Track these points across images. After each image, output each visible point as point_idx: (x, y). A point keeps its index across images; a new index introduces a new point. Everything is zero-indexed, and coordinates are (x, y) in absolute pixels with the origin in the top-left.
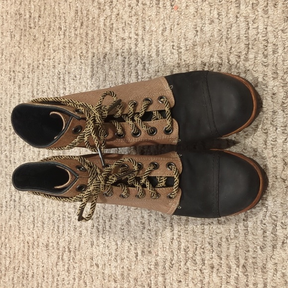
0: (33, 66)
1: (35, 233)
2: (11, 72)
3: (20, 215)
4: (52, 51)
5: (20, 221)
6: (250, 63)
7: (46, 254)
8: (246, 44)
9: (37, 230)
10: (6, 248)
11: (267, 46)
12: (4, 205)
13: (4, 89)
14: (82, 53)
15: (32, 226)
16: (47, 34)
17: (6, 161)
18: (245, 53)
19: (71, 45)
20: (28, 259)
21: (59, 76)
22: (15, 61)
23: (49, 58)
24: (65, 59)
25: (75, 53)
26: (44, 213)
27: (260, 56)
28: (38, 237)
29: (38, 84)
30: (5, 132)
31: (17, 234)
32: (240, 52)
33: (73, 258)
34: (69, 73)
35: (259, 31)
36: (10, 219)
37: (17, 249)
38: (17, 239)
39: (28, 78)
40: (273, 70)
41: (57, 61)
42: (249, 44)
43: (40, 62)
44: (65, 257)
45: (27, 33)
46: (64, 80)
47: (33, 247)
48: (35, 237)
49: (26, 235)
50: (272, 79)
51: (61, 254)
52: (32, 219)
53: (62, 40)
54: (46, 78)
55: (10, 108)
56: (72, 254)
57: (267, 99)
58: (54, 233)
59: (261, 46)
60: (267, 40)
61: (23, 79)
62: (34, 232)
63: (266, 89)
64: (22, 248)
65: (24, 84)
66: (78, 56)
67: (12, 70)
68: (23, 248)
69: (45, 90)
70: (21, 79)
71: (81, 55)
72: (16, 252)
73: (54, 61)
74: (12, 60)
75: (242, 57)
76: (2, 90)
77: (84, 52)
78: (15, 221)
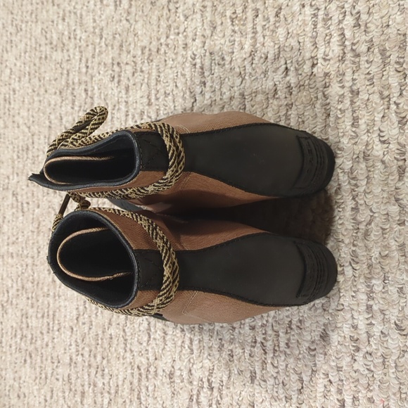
0: (150, 50)
1: (150, 350)
2: (115, 66)
4: (182, 18)
5: (126, 328)
7: (169, 391)
9: (154, 345)
10: (103, 375)
13: (103, 97)
14: (234, 13)
15: (146, 338)
20: (139, 398)
21: (194, 62)
22: (121, 46)
23: (176, 31)
24: (205, 29)
25: (223, 15)
28: (156, 359)
29: (158, 81)
31: (121, 351)
33: (218, 401)
34: (211, 54)
36: (110, 324)
37: (121, 378)
38: (121, 359)
39: (142, 71)
41: (191, 35)
43: (162, 41)
44: (203, 399)
46: (202, 68)
47: (147, 377)
48: (152, 358)
49: (135, 354)
51: (195, 392)
54: (171, 68)
56: (216, 393)
58: (184, 352)
61: (133, 75)
62: (149, 348)
64: (129, 378)
65: (134, 85)
66: (229, 20)
67: (115, 62)
68: (131, 378)
69: (169, 89)
70: (130, 75)
71: (234, 16)
72: (120, 383)
73: (186, 37)
74: (117, 44)
76: (101, 98)
77: (239, 10)
78: (117, 328)
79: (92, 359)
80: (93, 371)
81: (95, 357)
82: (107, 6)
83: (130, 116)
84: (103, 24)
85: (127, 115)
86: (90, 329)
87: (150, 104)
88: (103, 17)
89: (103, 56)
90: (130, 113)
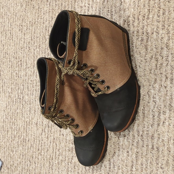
0: (32, 22)
3: (23, 106)
4: (43, 14)
5: (23, 110)
6: (150, 20)
7: (36, 129)
8: (148, 10)
9: (32, 115)
10: (15, 125)
11: (159, 11)
12: (14, 101)
13: (16, 36)
15: (29, 113)
16: (40, 5)
17: (16, 76)
18: (147, 14)
19: (53, 11)
20: (26, 131)
21: (46, 28)
22: (23, 20)
23: (41, 18)
24: (50, 19)
25: (55, 15)
26: (35, 105)
27: (156, 16)
28: (32, 119)
29: (34, 33)
30: (16, 60)
31: (21, 117)
32: (144, 14)
34: (51, 26)
35: (156, 2)
36: (17, 109)
37: (21, 125)
38: (21, 120)
39: (29, 29)
40: (162, 24)
41: (45, 20)
42: (150, 10)
43: (36, 20)
44: (46, 130)
45: (30, 4)
46: (48, 31)
47: (29, 125)
49: (26, 118)
50: (162, 29)
51: (44, 128)
52: (29, 109)
53: (48, 8)
54: (39, 29)
55: (19, 46)
57: (158, 41)
58: (41, 116)
59: (156, 11)
60: (160, 7)
61: (27, 30)
62: (30, 116)
63: (158, 35)
64: (23, 125)
65: (27, 33)
67: (21, 25)
68: (24, 125)
69: (38, 36)
70: (26, 30)
72: (20, 127)
73: (43, 20)
74: (21, 19)
75: (146, 17)
78: (20, 110)
79: (11, 120)
80: (11, 124)
81: (12, 119)
82: (18, 6)
83: (25, 43)
84: (17, 12)
85: (24, 43)
86: (11, 110)
87: (32, 40)
88: (17, 9)
89: (17, 22)
90: (25, 42)
